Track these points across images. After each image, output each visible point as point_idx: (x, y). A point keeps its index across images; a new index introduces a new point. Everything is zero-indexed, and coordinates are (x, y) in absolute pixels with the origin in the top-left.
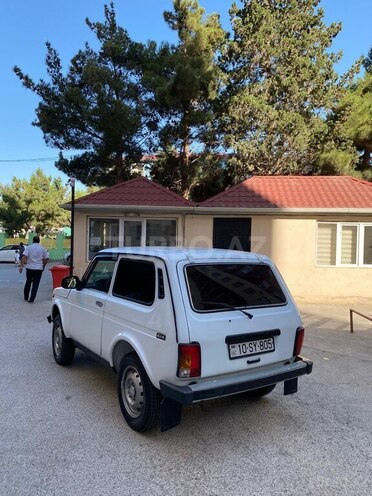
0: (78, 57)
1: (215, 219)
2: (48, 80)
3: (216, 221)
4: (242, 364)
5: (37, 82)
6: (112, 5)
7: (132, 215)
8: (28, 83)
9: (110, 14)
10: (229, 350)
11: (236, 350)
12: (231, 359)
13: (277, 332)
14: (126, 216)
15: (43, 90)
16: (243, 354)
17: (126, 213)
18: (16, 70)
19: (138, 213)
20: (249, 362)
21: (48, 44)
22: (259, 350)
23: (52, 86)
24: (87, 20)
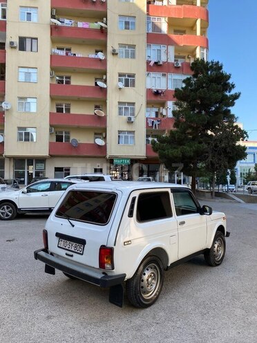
4: (63, 253)
10: (59, 241)
11: (62, 243)
12: (58, 247)
13: (84, 242)
16: (64, 247)
22: (73, 249)
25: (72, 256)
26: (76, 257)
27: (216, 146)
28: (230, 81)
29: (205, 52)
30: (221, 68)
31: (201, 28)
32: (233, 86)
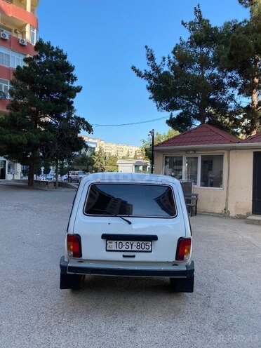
0: (175, 49)
1: (254, 152)
2: (149, 69)
3: (255, 154)
4: (118, 256)
5: (143, 73)
6: (198, 6)
7: (191, 152)
8: (139, 74)
9: (198, 12)
10: (107, 244)
11: (113, 245)
12: (107, 250)
13: (154, 238)
14: (187, 153)
15: (148, 76)
16: (118, 249)
17: (187, 151)
18: (133, 68)
19: (195, 151)
20: (124, 256)
21: (146, 47)
22: (134, 248)
23: (152, 72)
24: (182, 21)
25: (134, 256)
26: (140, 257)
27: (62, 135)
28: (74, 73)
29: (35, 32)
30: (65, 57)
31: (32, 5)
32: (75, 79)
